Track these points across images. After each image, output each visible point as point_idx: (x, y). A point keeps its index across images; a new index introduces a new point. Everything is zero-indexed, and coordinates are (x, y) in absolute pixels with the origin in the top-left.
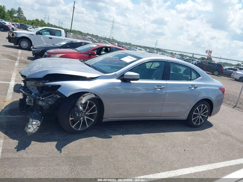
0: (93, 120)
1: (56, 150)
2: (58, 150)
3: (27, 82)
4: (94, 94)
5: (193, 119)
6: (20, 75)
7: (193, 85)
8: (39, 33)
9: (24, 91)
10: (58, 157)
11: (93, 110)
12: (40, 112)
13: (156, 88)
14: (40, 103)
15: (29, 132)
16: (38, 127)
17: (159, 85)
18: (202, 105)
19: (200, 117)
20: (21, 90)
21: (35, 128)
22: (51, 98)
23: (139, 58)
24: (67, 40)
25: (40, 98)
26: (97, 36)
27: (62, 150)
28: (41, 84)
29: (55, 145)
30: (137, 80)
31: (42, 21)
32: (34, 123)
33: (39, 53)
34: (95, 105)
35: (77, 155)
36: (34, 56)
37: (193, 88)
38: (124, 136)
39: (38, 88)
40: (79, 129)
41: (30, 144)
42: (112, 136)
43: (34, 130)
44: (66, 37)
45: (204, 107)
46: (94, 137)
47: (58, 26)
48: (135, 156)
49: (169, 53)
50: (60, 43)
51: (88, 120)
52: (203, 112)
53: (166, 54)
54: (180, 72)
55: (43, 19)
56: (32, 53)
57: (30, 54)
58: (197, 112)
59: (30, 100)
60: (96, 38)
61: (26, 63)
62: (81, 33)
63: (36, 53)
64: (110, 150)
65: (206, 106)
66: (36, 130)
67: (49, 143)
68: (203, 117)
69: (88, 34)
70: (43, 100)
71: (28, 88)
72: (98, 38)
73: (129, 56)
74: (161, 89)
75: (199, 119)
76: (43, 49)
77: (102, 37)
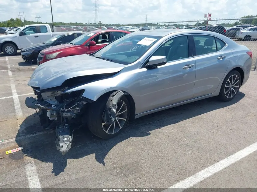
0: (125, 120)
1: (97, 163)
2: (100, 163)
3: (42, 94)
4: (122, 91)
5: (225, 93)
6: (31, 87)
7: (221, 56)
8: (22, 34)
9: (42, 105)
10: (104, 171)
11: (123, 109)
12: (66, 125)
13: (185, 68)
14: (65, 115)
15: (63, 151)
16: (71, 143)
17: (187, 64)
18: (233, 75)
19: (232, 88)
20: (38, 105)
21: (67, 144)
22: (77, 106)
23: (159, 38)
24: (56, 35)
25: (65, 110)
26: (81, 23)
27: (104, 161)
28: (60, 93)
29: (94, 158)
30: (165, 63)
31: (18, 20)
32: (65, 139)
33: (30, 56)
34: (124, 103)
35: (123, 164)
36: (25, 60)
37: (222, 59)
38: (162, 129)
39: (56, 98)
40: (113, 133)
41: (66, 163)
42: (150, 132)
43: (68, 147)
44: (53, 31)
45: (235, 77)
46: (131, 138)
47: (36, 21)
48: (185, 149)
49: (162, 25)
50: (49, 41)
51: (119, 120)
52: (235, 83)
53: (161, 28)
54: (199, 45)
55: (19, 18)
56: (22, 58)
57: (20, 59)
58: (228, 84)
59: (51, 114)
60: (81, 26)
61: (19, 70)
62: (63, 24)
63: (27, 56)
64: (155, 148)
65: (237, 76)
66: (70, 147)
67: (86, 156)
68: (234, 88)
69: (71, 23)
70: (68, 111)
71: (45, 100)
72: (83, 26)
73: (146, 38)
74: (190, 68)
75: (231, 91)
76: (33, 51)
77: (86, 24)
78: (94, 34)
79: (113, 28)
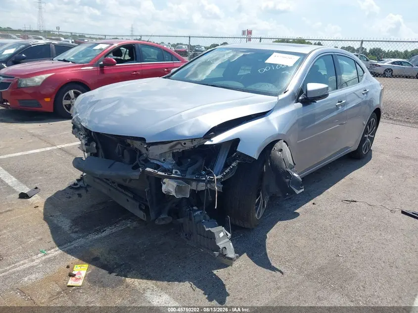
5: (363, 147)
7: (365, 90)
13: (338, 106)
17: (339, 100)
18: (372, 120)
19: (368, 139)
30: (326, 96)
32: (222, 234)
38: (316, 204)
58: (367, 132)
65: (375, 120)
74: (342, 106)
75: (367, 143)
78: (108, 45)
79: (85, 40)
